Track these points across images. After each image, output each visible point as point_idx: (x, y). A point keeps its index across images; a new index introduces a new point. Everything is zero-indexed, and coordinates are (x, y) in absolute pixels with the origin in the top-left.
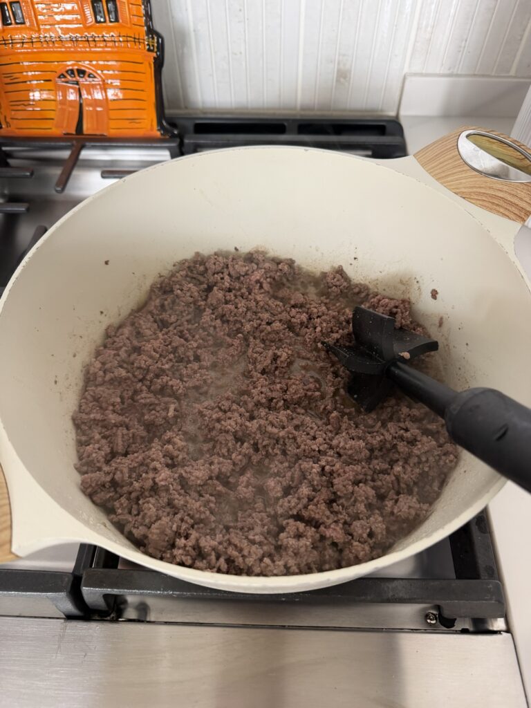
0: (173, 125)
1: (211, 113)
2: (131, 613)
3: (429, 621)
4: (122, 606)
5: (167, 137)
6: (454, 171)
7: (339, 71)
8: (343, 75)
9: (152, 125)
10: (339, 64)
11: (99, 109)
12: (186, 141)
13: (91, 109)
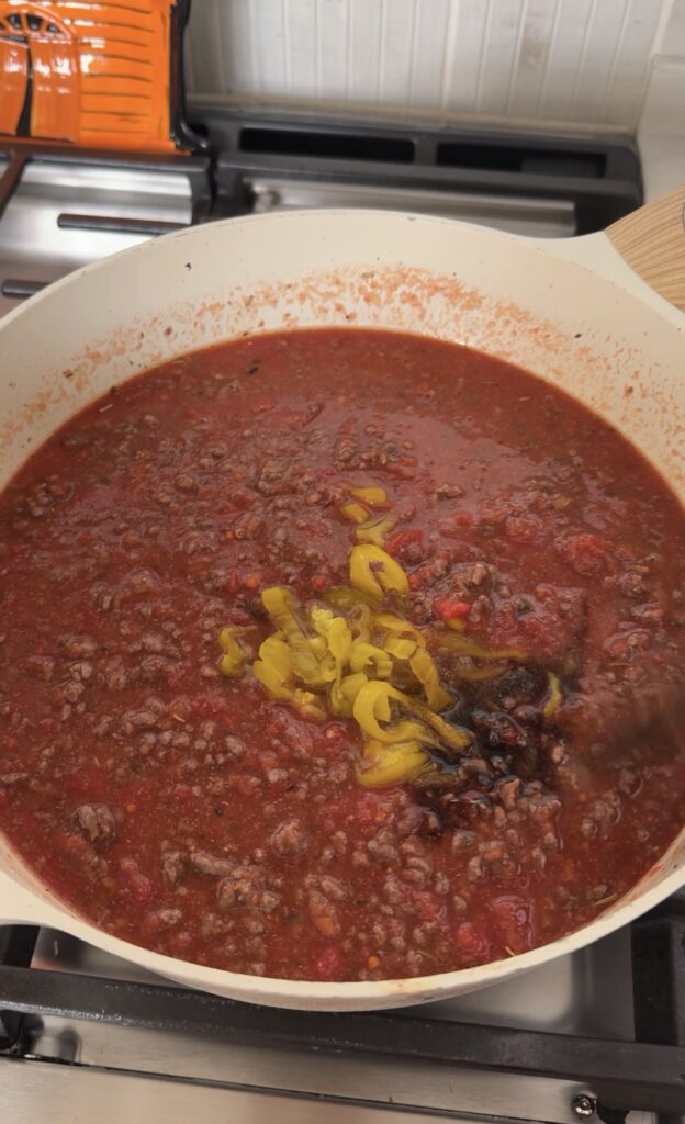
0: (201, 130)
1: (277, 105)
2: (47, 1046)
3: (579, 1110)
4: (34, 1033)
5: (188, 153)
6: (676, 266)
7: (526, 43)
8: (532, 50)
9: (160, 127)
10: (527, 28)
11: (62, 91)
12: (222, 165)
13: (48, 89)
